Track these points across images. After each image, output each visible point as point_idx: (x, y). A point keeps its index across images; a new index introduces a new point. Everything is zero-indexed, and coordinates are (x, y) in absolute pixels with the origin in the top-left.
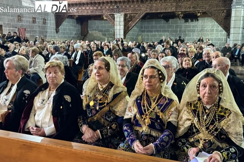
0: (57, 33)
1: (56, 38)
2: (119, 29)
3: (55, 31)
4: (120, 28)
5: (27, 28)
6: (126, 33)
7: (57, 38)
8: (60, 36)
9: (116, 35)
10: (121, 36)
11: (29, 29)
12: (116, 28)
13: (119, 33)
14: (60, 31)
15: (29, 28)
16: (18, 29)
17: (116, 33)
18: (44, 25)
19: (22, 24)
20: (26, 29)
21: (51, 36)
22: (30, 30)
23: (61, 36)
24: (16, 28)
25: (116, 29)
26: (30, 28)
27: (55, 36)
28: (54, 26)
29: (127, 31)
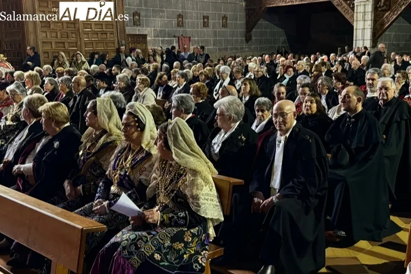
0: (247, 42)
1: (245, 52)
2: (363, 28)
3: (244, 39)
4: (364, 25)
5: (193, 37)
6: (377, 36)
7: (247, 51)
8: (252, 47)
9: (356, 40)
10: (365, 41)
11: (196, 39)
12: (357, 27)
13: (363, 35)
14: (254, 38)
15: (196, 36)
16: (177, 39)
17: (356, 37)
18: (223, 29)
19: (184, 29)
20: (191, 38)
21: (237, 49)
22: (198, 40)
23: (254, 46)
24: (175, 37)
25: (356, 29)
26: (198, 37)
27: (243, 48)
28: (242, 30)
29: (380, 32)
